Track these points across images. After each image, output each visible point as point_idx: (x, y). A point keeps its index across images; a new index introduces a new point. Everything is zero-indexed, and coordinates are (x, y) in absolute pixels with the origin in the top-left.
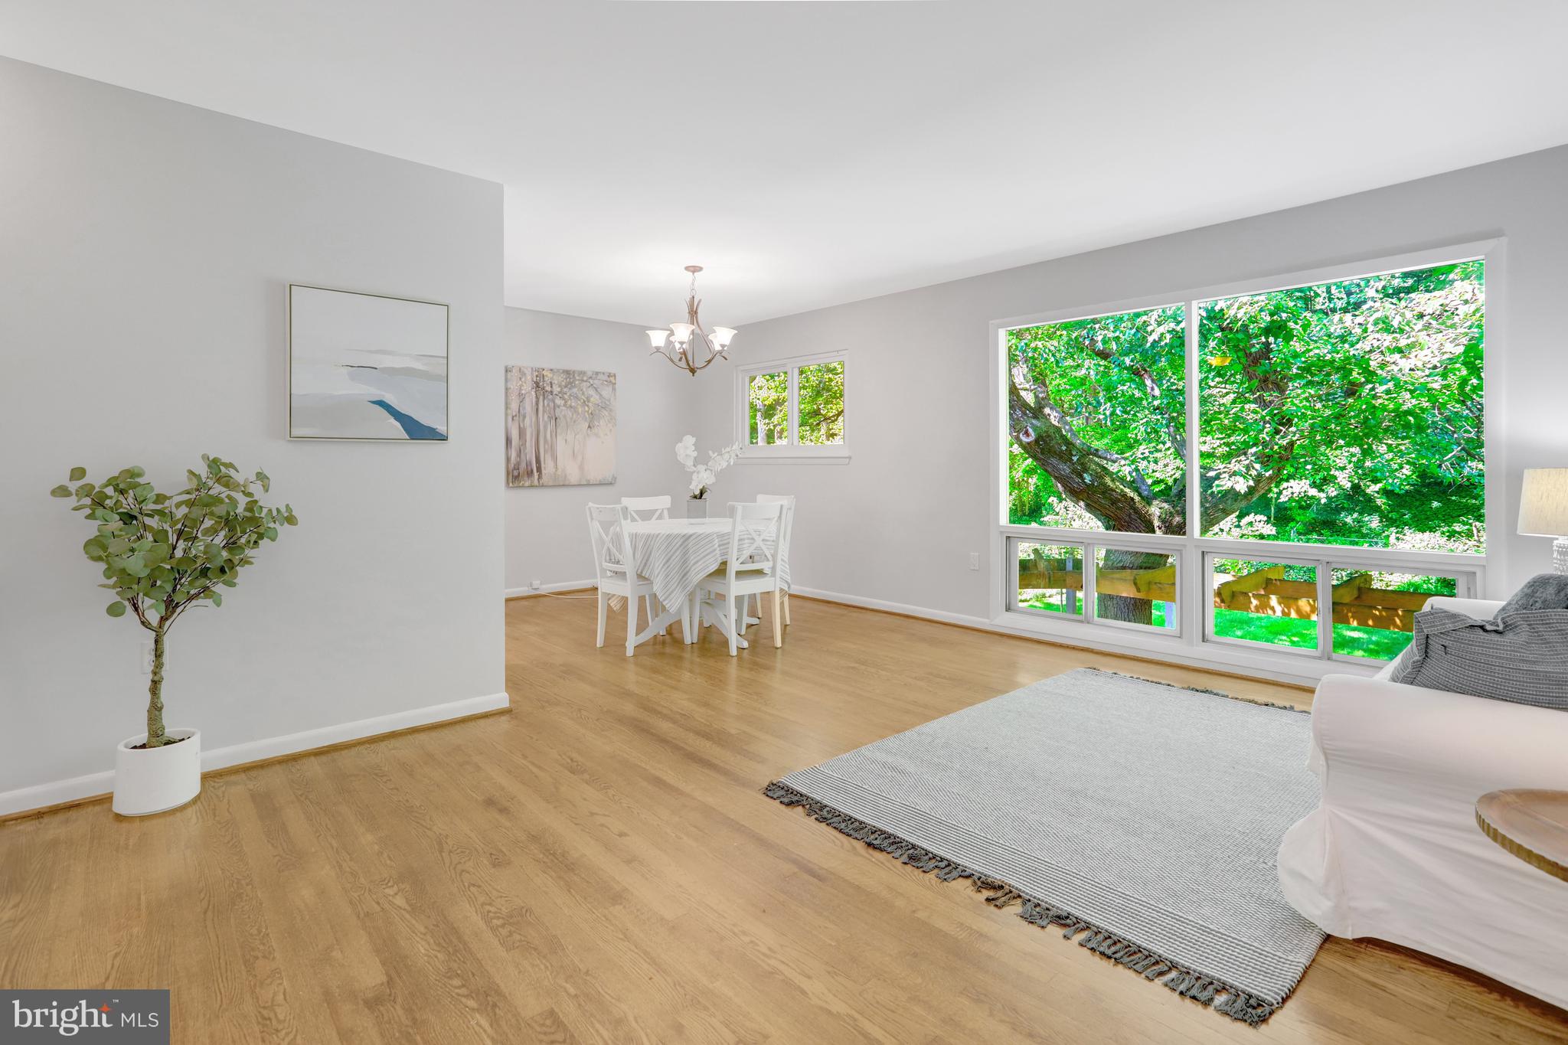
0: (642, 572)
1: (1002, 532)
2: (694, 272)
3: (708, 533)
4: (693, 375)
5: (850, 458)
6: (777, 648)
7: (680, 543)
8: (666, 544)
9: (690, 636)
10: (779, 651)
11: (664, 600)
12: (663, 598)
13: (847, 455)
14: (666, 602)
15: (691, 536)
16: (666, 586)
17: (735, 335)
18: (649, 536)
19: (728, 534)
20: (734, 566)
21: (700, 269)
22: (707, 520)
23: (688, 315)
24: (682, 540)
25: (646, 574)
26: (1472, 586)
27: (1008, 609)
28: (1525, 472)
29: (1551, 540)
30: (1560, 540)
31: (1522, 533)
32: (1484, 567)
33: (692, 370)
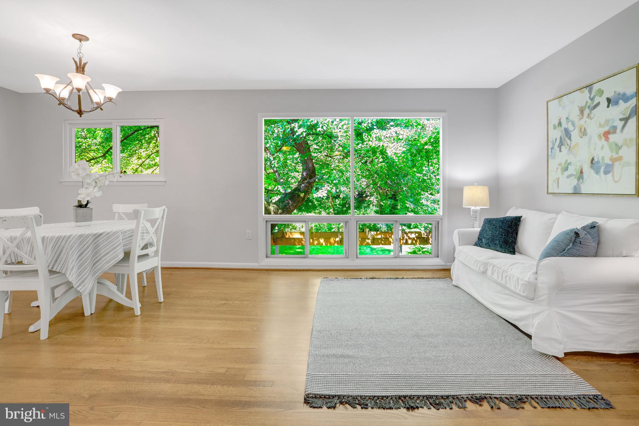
0: (52, 268)
1: (264, 219)
2: (80, 41)
3: (115, 230)
4: (81, 116)
5: (165, 182)
6: (160, 303)
7: (91, 241)
8: (78, 243)
9: (89, 309)
10: (162, 304)
11: (78, 287)
12: (77, 285)
13: (164, 180)
14: (80, 287)
15: (101, 234)
16: (79, 275)
17: (120, 93)
18: (59, 238)
19: (132, 231)
20: (137, 251)
21: (87, 39)
22: (93, 222)
23: (75, 70)
24: (93, 238)
25: (56, 268)
26: (437, 225)
27: (267, 257)
28: (464, 187)
29: (470, 208)
30: (473, 208)
31: (465, 206)
32: (442, 219)
33: (80, 112)
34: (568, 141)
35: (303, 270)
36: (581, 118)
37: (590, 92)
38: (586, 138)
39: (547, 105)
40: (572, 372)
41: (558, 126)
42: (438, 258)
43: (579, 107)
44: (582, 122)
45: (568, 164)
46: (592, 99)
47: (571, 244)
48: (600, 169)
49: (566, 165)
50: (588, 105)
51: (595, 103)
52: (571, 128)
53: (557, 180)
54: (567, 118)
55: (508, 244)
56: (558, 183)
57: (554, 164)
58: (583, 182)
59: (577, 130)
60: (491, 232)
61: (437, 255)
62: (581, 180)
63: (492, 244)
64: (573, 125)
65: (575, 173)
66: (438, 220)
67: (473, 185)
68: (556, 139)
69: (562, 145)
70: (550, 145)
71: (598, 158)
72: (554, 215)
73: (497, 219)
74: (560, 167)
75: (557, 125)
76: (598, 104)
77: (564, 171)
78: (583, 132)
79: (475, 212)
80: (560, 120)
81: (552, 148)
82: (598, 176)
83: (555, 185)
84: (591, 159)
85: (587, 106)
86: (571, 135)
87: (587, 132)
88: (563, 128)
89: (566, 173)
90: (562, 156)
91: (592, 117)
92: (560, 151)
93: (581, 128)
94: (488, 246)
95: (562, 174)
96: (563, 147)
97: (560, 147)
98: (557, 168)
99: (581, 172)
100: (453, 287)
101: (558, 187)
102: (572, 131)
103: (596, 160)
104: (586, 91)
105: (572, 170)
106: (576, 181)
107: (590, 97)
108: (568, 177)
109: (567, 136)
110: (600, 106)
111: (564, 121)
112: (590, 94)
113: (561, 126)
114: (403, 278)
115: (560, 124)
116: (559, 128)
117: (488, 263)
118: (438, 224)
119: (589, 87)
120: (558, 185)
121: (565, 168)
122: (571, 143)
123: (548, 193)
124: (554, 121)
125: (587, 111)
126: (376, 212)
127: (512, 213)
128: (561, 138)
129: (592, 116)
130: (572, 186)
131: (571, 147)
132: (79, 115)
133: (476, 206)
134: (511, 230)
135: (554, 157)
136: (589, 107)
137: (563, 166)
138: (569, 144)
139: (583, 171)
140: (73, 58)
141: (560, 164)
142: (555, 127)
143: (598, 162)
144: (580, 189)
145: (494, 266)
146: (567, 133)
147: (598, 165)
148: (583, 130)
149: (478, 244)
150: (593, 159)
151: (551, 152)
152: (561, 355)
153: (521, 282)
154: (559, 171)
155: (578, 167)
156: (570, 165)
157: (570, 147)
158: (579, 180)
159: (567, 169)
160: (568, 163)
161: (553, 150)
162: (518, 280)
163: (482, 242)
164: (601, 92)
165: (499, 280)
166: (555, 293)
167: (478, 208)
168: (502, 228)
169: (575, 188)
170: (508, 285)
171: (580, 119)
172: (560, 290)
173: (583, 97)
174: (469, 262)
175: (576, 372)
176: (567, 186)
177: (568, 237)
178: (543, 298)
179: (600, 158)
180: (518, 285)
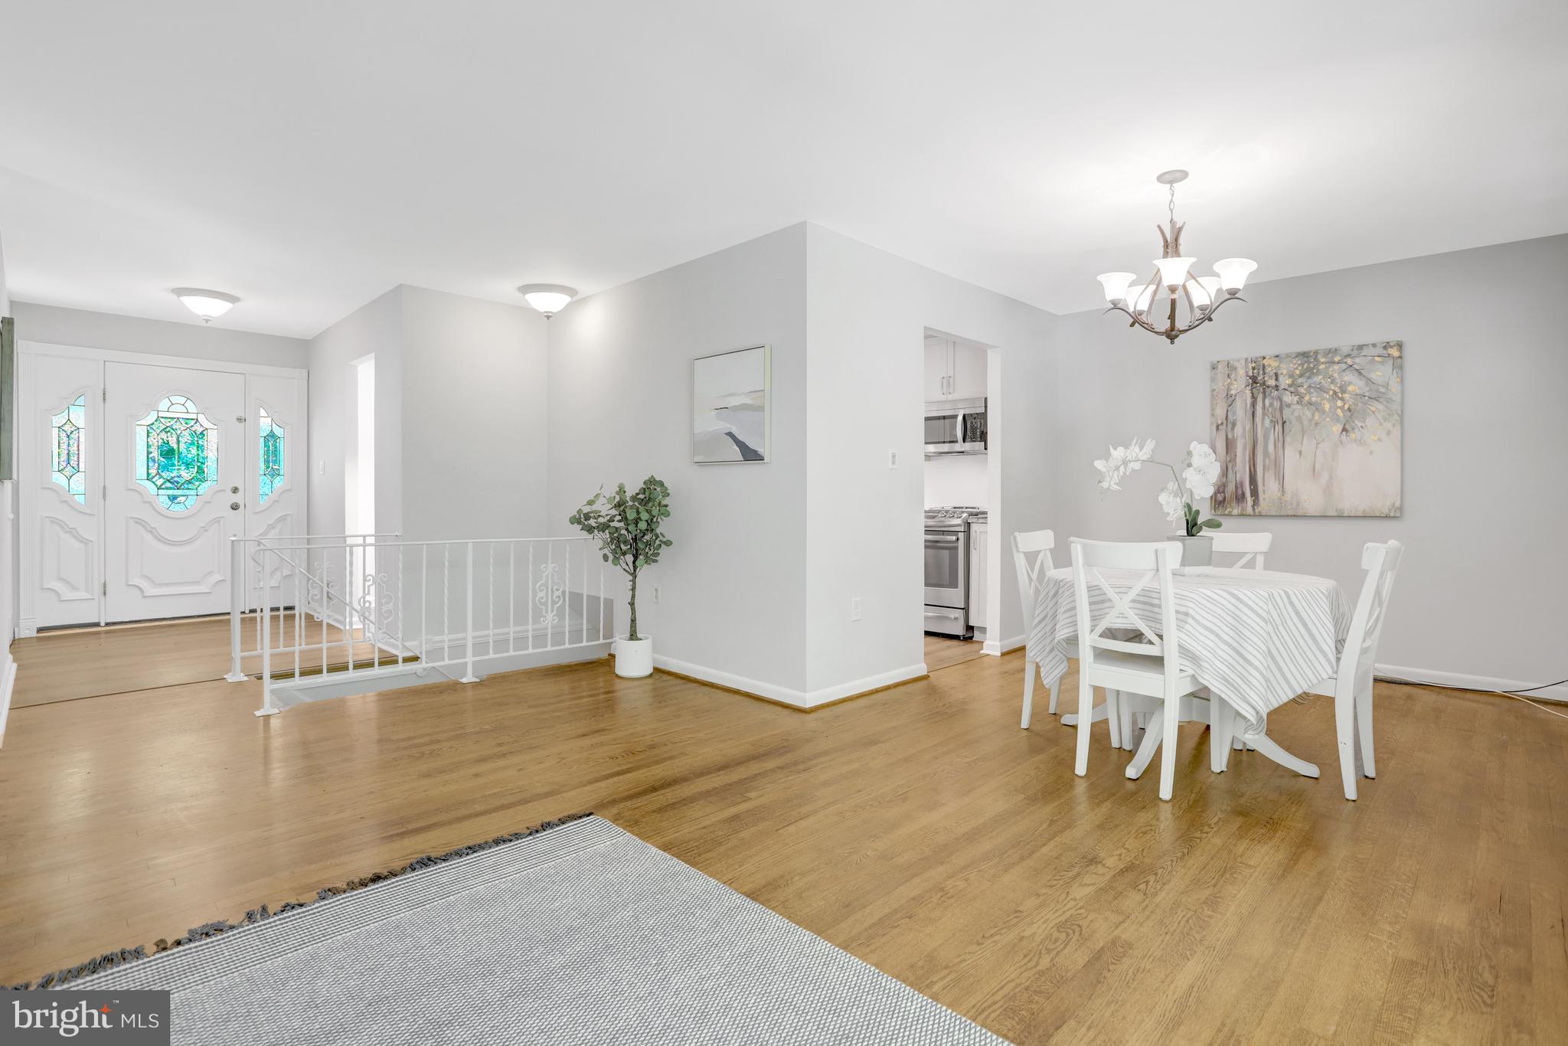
2: (1173, 183)
4: (1173, 343)
20: (1088, 640)
23: (1163, 251)
33: (1172, 334)
132: (1170, 341)
140: (1159, 227)
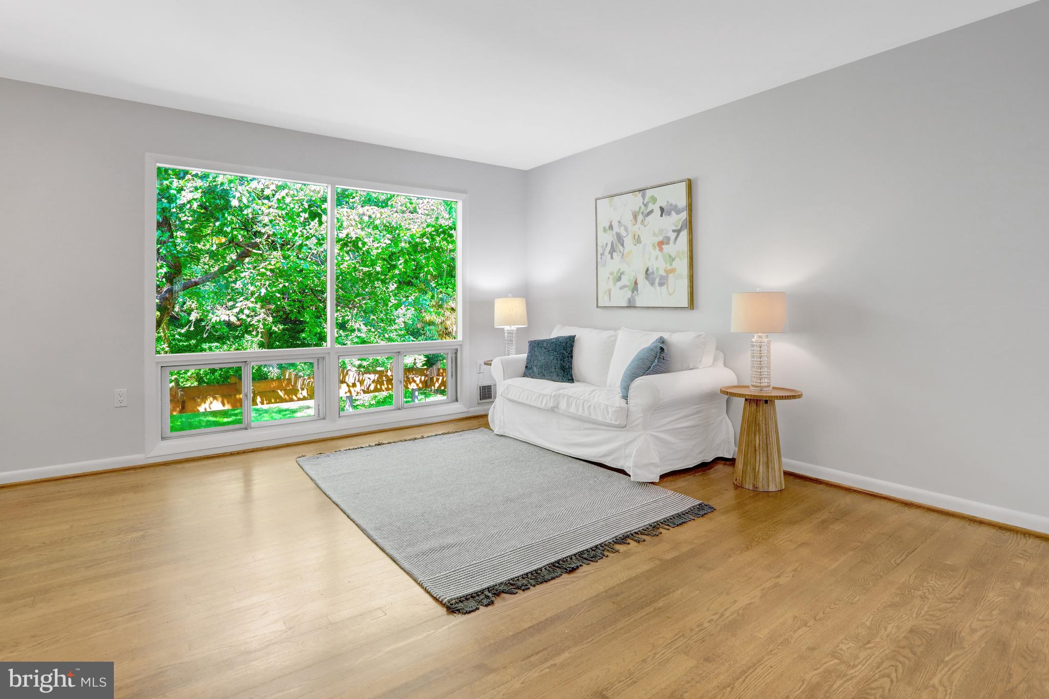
1: (157, 363)
26: (454, 356)
27: (163, 438)
28: (495, 300)
29: (503, 329)
30: (507, 328)
31: (497, 326)
32: (461, 345)
34: (621, 247)
35: (244, 452)
36: (635, 223)
37: (644, 197)
38: (640, 246)
39: (596, 204)
40: (673, 492)
41: (609, 229)
42: (456, 403)
43: (632, 211)
44: (636, 228)
45: (621, 274)
46: (646, 205)
47: (656, 361)
48: (655, 280)
49: (619, 275)
50: (642, 210)
51: (649, 210)
52: (623, 233)
53: (608, 292)
54: (619, 222)
55: (566, 370)
56: (610, 294)
57: (604, 273)
58: (638, 294)
59: (630, 236)
60: (543, 358)
61: (454, 398)
62: (635, 292)
63: (547, 373)
64: (626, 230)
65: (629, 284)
66: (456, 347)
67: (507, 297)
68: (607, 244)
69: (614, 251)
70: (600, 251)
71: (653, 269)
72: (612, 333)
73: (547, 340)
74: (612, 277)
75: (607, 228)
76: (652, 211)
77: (617, 282)
78: (638, 240)
79: (510, 333)
80: (611, 222)
81: (602, 254)
82: (653, 288)
83: (607, 298)
84: (646, 269)
85: (640, 212)
86: (623, 241)
87: (641, 240)
88: (614, 233)
89: (619, 284)
90: (613, 265)
91: (646, 225)
92: (612, 258)
93: (635, 235)
94: (542, 376)
95: (615, 284)
96: (614, 254)
97: (611, 253)
98: (609, 278)
99: (636, 283)
100: (497, 437)
101: (610, 300)
102: (625, 237)
103: (650, 270)
104: (639, 195)
105: (625, 280)
106: (630, 292)
107: (643, 203)
108: (622, 288)
109: (619, 242)
110: (654, 214)
111: (615, 225)
112: (644, 199)
113: (612, 229)
114: (423, 437)
115: (611, 227)
116: (609, 232)
117: (559, 395)
118: (456, 353)
119: (642, 190)
120: (610, 297)
121: (617, 278)
122: (624, 250)
123: (597, 307)
124: (603, 223)
125: (640, 217)
126: (261, 345)
127: (559, 332)
128: (612, 243)
129: (646, 223)
130: (626, 298)
131: (625, 254)
133: (510, 325)
134: (567, 352)
135: (604, 265)
136: (642, 213)
137: (615, 275)
138: (622, 251)
139: (638, 282)
141: (612, 273)
142: (605, 230)
143: (653, 273)
144: (634, 301)
145: (569, 397)
146: (620, 238)
147: (653, 276)
148: (636, 237)
149: (528, 374)
150: (647, 270)
151: (601, 258)
152: (657, 480)
153: (611, 410)
154: (611, 281)
155: (632, 278)
156: (624, 274)
157: (623, 255)
158: (633, 292)
159: (619, 279)
160: (621, 272)
161: (603, 256)
162: (607, 408)
163: (533, 372)
164: (654, 200)
165: (580, 413)
166: (649, 415)
167: (514, 328)
168: (555, 351)
169: (629, 301)
170: (593, 417)
171: (634, 225)
172: (655, 410)
173: (635, 202)
174: (527, 398)
175: (675, 490)
176: (620, 298)
177: (653, 353)
178: (637, 422)
179: (655, 269)
180: (608, 413)
